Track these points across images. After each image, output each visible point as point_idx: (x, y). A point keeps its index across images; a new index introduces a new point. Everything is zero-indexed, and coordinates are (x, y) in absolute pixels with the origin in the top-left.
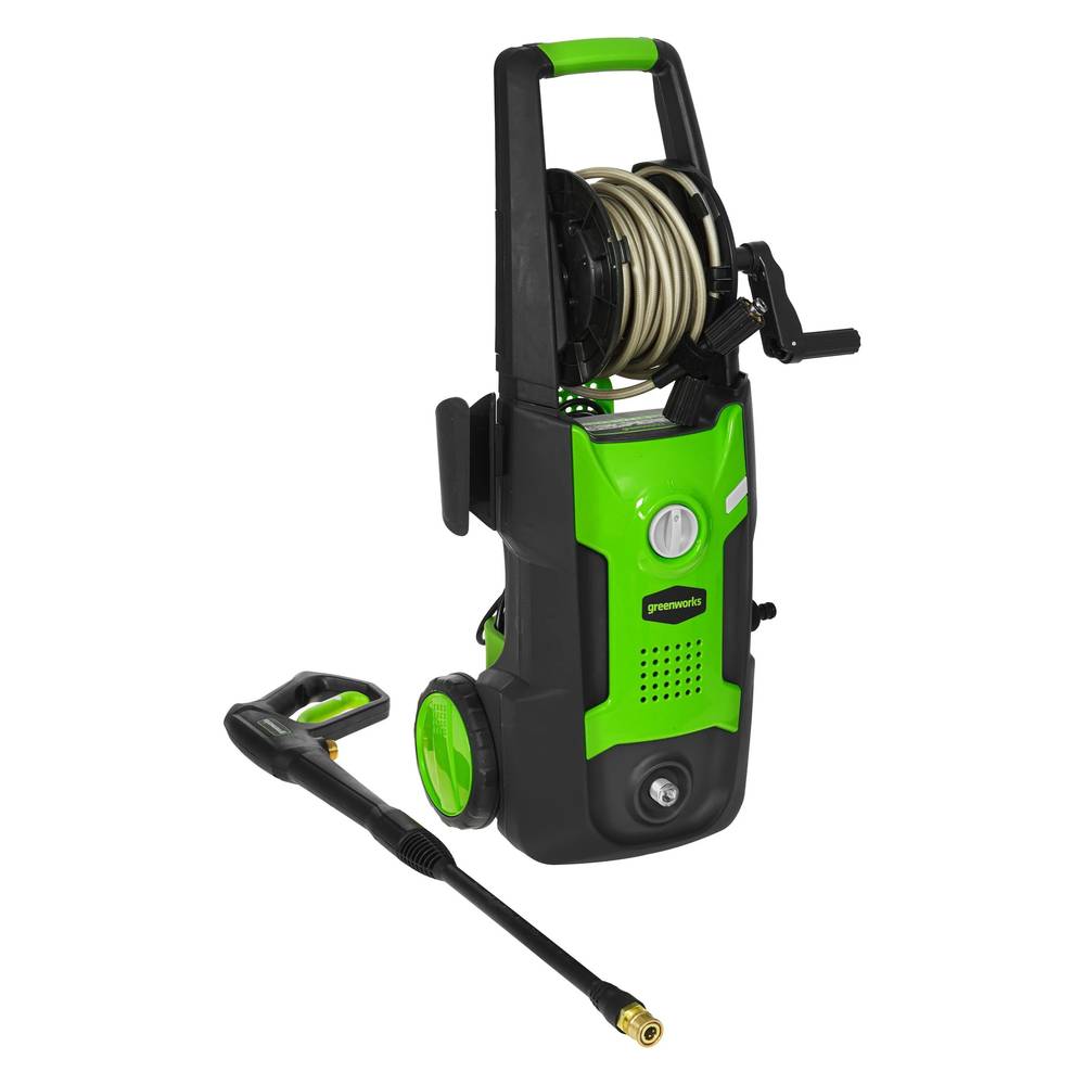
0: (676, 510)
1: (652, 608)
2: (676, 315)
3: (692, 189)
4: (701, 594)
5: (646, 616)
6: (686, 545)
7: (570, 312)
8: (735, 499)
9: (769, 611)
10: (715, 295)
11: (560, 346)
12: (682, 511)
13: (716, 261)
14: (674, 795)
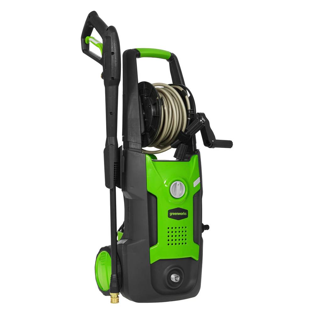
0: (178, 183)
1: (171, 214)
2: (177, 125)
3: (181, 89)
4: (186, 211)
5: (169, 216)
6: (181, 195)
7: (145, 123)
8: (196, 183)
9: (207, 227)
10: (189, 119)
11: (143, 131)
12: (180, 183)
13: (189, 108)
14: (178, 279)
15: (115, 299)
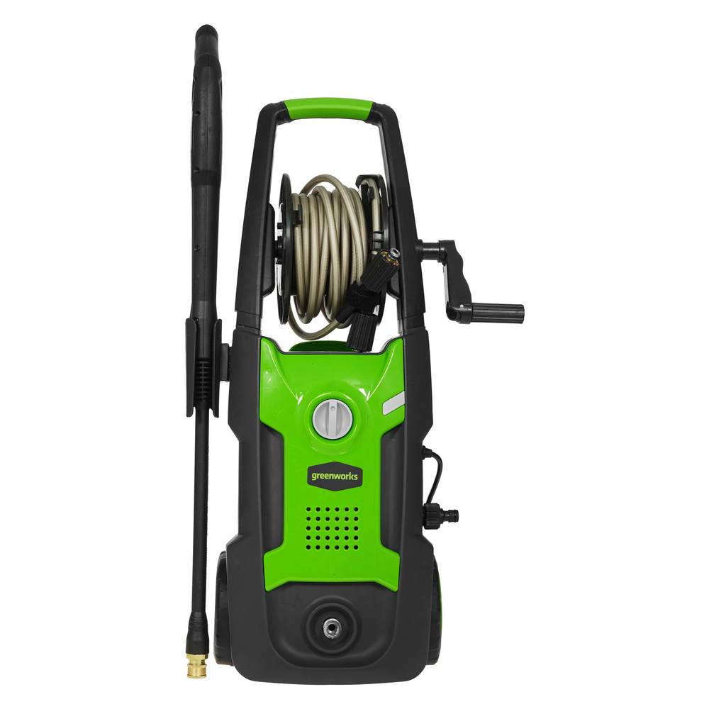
0: (333, 403)
1: (315, 476)
4: (359, 471)
5: (310, 482)
8: (392, 406)
10: (375, 253)
12: (338, 404)
13: (377, 229)
15: (199, 669)
